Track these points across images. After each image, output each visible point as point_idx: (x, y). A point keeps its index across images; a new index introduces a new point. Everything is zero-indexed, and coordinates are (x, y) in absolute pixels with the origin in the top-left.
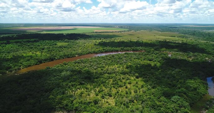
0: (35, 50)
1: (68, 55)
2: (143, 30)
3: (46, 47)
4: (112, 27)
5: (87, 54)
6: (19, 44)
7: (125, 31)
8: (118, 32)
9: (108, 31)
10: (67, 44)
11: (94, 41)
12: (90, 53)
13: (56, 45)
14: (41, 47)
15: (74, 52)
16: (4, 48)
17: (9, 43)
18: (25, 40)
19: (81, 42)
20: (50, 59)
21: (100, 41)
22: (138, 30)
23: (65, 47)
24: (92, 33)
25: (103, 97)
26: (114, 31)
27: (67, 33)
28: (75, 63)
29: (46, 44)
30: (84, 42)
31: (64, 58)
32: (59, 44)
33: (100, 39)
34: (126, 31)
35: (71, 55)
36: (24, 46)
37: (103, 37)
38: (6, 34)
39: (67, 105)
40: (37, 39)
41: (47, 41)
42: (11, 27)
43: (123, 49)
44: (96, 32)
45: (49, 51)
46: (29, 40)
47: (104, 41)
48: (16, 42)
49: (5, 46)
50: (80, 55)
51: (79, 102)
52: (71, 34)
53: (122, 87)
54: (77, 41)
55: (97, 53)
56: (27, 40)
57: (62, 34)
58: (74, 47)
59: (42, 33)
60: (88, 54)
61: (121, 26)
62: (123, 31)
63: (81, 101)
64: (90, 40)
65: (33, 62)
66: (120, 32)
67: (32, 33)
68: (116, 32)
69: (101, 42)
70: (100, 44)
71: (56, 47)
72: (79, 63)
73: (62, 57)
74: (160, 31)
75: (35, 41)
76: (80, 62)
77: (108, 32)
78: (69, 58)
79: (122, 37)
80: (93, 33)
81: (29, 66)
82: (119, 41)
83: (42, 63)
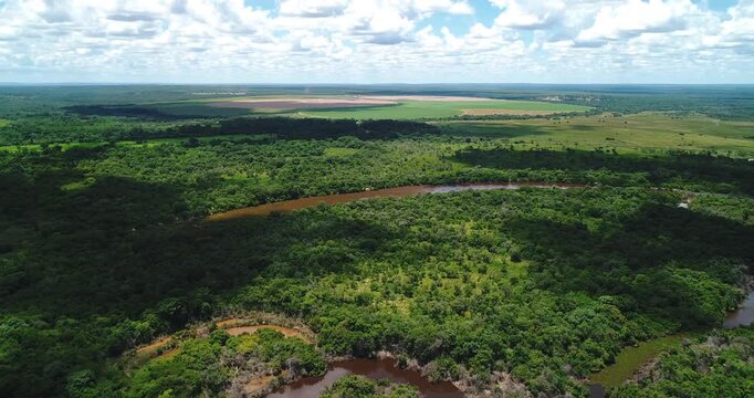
0: (258, 166)
1: (343, 185)
2: (650, 113)
3: (288, 159)
4: (534, 99)
5: (400, 185)
6: (218, 148)
7: (575, 114)
8: (547, 117)
9: (511, 113)
10: (353, 152)
11: (444, 146)
12: (411, 182)
13: (319, 155)
14: (276, 158)
15: (362, 178)
16: (179, 157)
17: (194, 144)
18: (237, 138)
19: (399, 148)
20: (289, 192)
21: (464, 146)
22: (628, 112)
23: (342, 163)
24: (449, 119)
25: (386, 295)
26: (531, 113)
27: (367, 118)
28: (352, 208)
29: (291, 153)
30: (407, 148)
31: (328, 194)
32: (332, 151)
33: (468, 141)
34: (580, 115)
35: (350, 185)
36: (230, 153)
37: (478, 135)
38: (193, 117)
39: (288, 300)
40: (274, 135)
41: (298, 143)
42: (210, 97)
43: (526, 175)
44: (466, 118)
45: (295, 170)
46: (249, 137)
47: (475, 147)
48: (213, 143)
49: (185, 153)
50: (380, 186)
51: (317, 296)
52: (381, 121)
53: (455, 277)
54: (389, 145)
55: (433, 184)
56: (244, 137)
57: (353, 122)
58: (369, 164)
59: (294, 116)
60: (405, 184)
61: (571, 95)
62: (565, 115)
63: (324, 296)
64: (431, 145)
65: (241, 197)
66: (556, 116)
67: (263, 117)
68: (538, 117)
69: (467, 149)
70: (459, 157)
71: (317, 162)
72: (362, 207)
73: (324, 190)
74: (719, 116)
75: (266, 141)
76: (368, 205)
77: (508, 118)
78: (345, 192)
79: (548, 137)
80: (456, 118)
81: (232, 208)
82: (528, 147)
83: (265, 203)
